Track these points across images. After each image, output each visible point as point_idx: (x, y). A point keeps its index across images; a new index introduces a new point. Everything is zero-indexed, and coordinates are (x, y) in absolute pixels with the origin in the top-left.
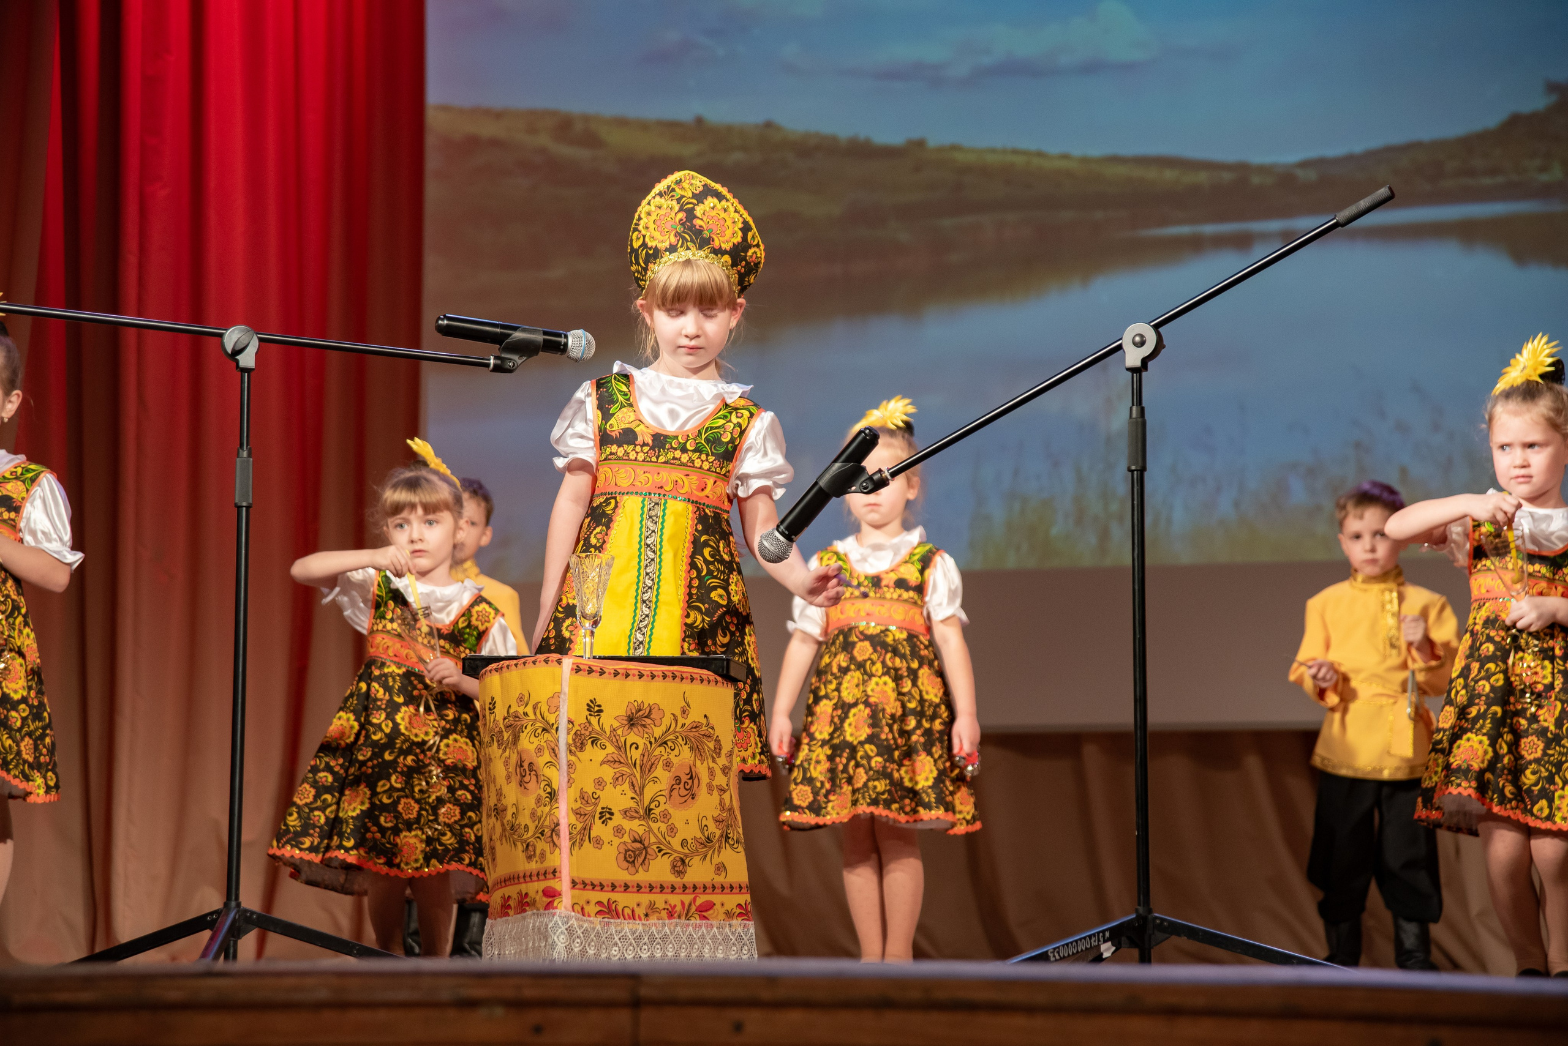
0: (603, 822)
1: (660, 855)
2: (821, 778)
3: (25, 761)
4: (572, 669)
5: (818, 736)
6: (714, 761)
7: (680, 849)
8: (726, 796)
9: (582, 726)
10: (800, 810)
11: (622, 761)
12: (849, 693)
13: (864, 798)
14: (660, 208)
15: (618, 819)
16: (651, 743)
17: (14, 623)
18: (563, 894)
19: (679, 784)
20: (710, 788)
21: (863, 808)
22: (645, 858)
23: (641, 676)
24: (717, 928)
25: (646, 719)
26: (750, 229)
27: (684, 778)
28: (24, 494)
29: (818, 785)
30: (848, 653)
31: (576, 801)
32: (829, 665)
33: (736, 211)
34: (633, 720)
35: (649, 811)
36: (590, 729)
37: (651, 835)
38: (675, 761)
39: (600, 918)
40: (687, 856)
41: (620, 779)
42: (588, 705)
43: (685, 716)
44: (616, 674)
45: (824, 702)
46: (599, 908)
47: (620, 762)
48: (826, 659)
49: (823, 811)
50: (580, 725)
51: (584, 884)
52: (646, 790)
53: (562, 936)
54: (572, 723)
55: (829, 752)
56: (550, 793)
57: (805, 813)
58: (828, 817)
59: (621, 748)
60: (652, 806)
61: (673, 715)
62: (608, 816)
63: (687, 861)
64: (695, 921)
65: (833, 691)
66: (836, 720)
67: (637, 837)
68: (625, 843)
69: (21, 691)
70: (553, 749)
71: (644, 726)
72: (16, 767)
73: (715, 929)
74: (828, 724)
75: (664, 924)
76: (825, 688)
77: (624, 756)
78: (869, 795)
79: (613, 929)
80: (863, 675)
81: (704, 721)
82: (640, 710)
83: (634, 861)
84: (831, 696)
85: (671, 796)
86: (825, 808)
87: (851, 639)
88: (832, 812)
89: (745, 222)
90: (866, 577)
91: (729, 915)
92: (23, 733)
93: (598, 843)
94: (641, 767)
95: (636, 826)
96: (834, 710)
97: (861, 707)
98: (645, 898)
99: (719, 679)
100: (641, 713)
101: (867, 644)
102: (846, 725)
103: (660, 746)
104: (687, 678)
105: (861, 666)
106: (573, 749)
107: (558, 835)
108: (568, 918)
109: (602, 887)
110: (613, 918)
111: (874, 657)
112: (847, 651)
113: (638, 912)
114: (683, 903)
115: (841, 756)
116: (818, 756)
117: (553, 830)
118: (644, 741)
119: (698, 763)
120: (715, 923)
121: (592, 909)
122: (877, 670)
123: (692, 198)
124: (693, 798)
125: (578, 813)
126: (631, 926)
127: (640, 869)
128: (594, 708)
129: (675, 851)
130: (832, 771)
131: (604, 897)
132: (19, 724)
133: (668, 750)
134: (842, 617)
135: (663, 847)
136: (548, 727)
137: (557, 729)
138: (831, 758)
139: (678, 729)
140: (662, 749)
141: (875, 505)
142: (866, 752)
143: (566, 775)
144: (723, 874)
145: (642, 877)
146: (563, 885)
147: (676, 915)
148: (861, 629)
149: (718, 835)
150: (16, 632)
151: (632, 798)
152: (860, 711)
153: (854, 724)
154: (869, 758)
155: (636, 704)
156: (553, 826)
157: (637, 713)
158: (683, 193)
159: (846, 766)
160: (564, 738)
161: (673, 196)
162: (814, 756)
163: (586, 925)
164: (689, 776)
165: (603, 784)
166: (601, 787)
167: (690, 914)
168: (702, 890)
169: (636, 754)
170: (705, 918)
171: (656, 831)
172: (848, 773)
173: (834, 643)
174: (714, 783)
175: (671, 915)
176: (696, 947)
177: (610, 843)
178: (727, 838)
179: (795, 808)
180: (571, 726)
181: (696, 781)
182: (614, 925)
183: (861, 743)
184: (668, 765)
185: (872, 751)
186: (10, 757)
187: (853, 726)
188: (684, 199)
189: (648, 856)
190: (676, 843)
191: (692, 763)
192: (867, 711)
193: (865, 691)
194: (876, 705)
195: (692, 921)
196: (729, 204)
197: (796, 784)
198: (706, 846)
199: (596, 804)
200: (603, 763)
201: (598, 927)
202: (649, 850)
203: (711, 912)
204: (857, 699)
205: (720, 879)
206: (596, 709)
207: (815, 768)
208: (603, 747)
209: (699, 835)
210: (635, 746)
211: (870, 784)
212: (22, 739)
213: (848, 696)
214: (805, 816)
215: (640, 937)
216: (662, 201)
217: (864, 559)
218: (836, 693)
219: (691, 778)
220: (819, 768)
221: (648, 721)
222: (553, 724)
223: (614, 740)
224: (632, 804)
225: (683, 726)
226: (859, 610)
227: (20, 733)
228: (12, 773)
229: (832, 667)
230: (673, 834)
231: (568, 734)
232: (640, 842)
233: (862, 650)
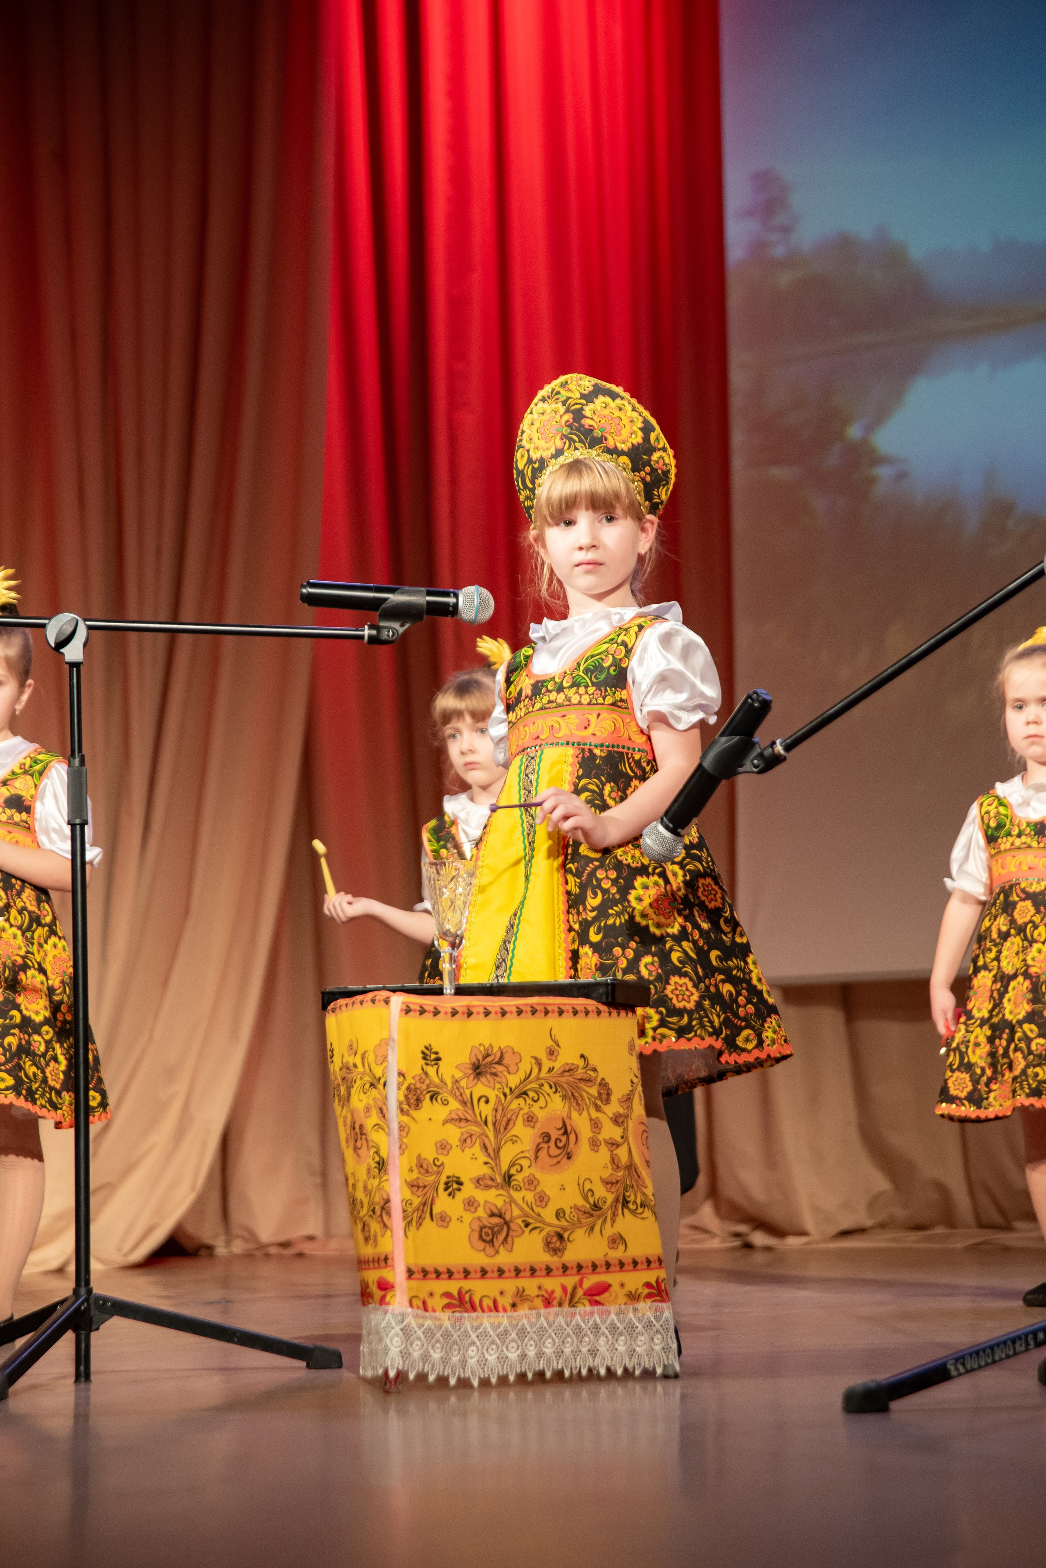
0: (450, 1195)
1: (527, 1230)
2: (982, 1063)
3: (52, 1088)
4: (402, 1010)
5: (975, 1013)
6: (598, 1109)
7: (554, 1221)
8: (622, 1153)
9: (417, 1078)
10: (958, 1102)
11: (469, 1118)
12: (1009, 963)
13: (1022, 1088)
14: (543, 414)
15: (469, 1190)
16: (505, 1095)
17: (32, 938)
18: (397, 1285)
19: (548, 1141)
20: (594, 1144)
21: (1022, 1099)
22: (507, 1235)
23: (487, 1014)
24: (617, 1314)
25: (497, 1066)
26: (653, 430)
27: (555, 1135)
28: (33, 791)
29: (978, 1071)
30: (1008, 916)
31: (411, 1170)
32: (989, 929)
33: (634, 409)
34: (478, 1070)
35: (508, 1178)
36: (427, 1082)
37: (514, 1206)
38: (540, 1114)
39: (448, 1313)
40: (565, 1229)
41: (469, 1140)
42: (423, 1053)
43: (554, 1058)
44: (454, 1013)
45: (983, 973)
46: (446, 1301)
47: (467, 1120)
48: (987, 923)
49: (985, 1103)
50: (414, 1078)
51: (425, 1273)
52: (503, 1153)
53: (396, 1339)
54: (403, 1075)
55: (989, 1033)
56: (379, 1163)
57: (964, 1105)
58: (991, 1109)
59: (467, 1103)
60: (513, 1171)
61: (535, 1058)
62: (455, 1186)
63: (566, 1235)
64: (585, 1308)
65: (993, 960)
66: (995, 995)
67: (495, 1211)
68: (479, 1219)
69: (42, 1012)
70: (381, 1109)
71: (495, 1074)
72: (43, 1095)
73: (613, 1316)
74: (988, 999)
75: (539, 1316)
76: (984, 957)
77: (470, 1112)
78: (1029, 1085)
79: (467, 1325)
80: (1023, 941)
81: (581, 1063)
82: (488, 1055)
83: (492, 1241)
84: (990, 967)
85: (537, 1157)
86: (987, 1099)
87: (1011, 899)
88: (994, 1103)
89: (645, 422)
90: (1028, 824)
91: (633, 1297)
92: (48, 1057)
93: (444, 1220)
94: (494, 1124)
95: (494, 1197)
96: (994, 982)
97: (1020, 979)
98: (510, 1285)
99: (603, 1008)
100: (489, 1059)
101: (1028, 903)
102: (1005, 1001)
103: (518, 1097)
104: (553, 1012)
105: (1021, 930)
106: (405, 1107)
107: (389, 1214)
108: (403, 1316)
109: (450, 1274)
110: (466, 1311)
111: (1037, 919)
112: (1007, 913)
113: (502, 1302)
114: (564, 1288)
115: (1000, 1038)
116: (976, 1037)
117: (383, 1208)
118: (496, 1092)
119: (575, 1114)
120: (613, 1309)
121: (438, 1302)
122: (1040, 935)
123: (581, 398)
124: (569, 1158)
125: (414, 1186)
126: (492, 1320)
127: (502, 1249)
128: (430, 1056)
129: (549, 1225)
130: (992, 1054)
131: (453, 1287)
132: (42, 1048)
133: (529, 1101)
134: (1003, 872)
135: (530, 1220)
136: (375, 1082)
137: (385, 1084)
138: (991, 1040)
139: (543, 1074)
140: (521, 1101)
141: (1035, 736)
142: (1024, 1033)
143: (397, 1140)
144: (621, 1247)
145: (504, 1258)
146: (397, 1275)
147: (555, 1302)
148: (1023, 885)
149: (609, 1202)
150: (35, 946)
151: (486, 1163)
152: (1019, 984)
153: (1013, 999)
154: (1028, 1040)
155: (482, 1048)
156: (382, 1203)
157: (485, 1058)
158: (569, 395)
159: (1007, 1050)
160: (394, 1095)
161: (557, 399)
162: (972, 1037)
163: (428, 1323)
164: (562, 1131)
165: (448, 1147)
166: (445, 1152)
167: (576, 1299)
168: (590, 1269)
169: (486, 1110)
170: (598, 1303)
171: (520, 1201)
172: (1009, 1057)
173: (994, 904)
174: (601, 1137)
175: (548, 1303)
176: (586, 1339)
177: (460, 1219)
178: (625, 1203)
179: (951, 1100)
180: (401, 1079)
181: (572, 1137)
182: (469, 1319)
183: (1020, 1023)
184: (530, 1120)
185: (1032, 1031)
186: (35, 1086)
187: (1012, 1002)
188: (570, 401)
189: (511, 1233)
190: (548, 1214)
191: (565, 1115)
192: (1027, 983)
193: (1024, 960)
194: (1038, 977)
195: (580, 1309)
196: (625, 402)
197: (953, 1071)
198: (591, 1216)
199: (439, 1173)
200: (445, 1122)
201: (447, 1324)
202: (512, 1226)
203: (606, 1295)
204: (1017, 970)
205: (616, 1254)
206: (433, 1056)
207: (974, 1052)
208: (445, 1103)
209: (581, 1202)
210: (483, 1099)
211: (1030, 1071)
212: (48, 1065)
213: (1008, 968)
214: (963, 1108)
215: (506, 1332)
216: (546, 405)
217: (1026, 803)
218: (995, 963)
219: (566, 1133)
220: (979, 1051)
221: (499, 1068)
222: (380, 1079)
223: (458, 1093)
224: (486, 1170)
225: (551, 1070)
226: (1020, 864)
227: (45, 1058)
228: (38, 1103)
229: (991, 932)
230: (543, 1204)
231: (399, 1089)
232: (500, 1216)
233: (1025, 912)
